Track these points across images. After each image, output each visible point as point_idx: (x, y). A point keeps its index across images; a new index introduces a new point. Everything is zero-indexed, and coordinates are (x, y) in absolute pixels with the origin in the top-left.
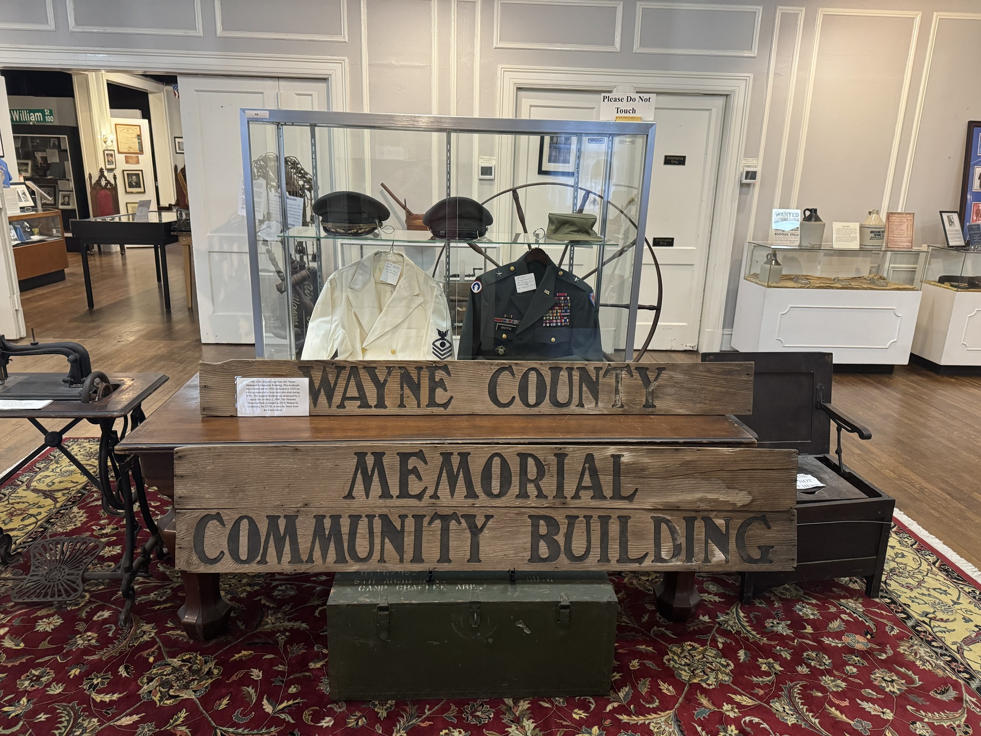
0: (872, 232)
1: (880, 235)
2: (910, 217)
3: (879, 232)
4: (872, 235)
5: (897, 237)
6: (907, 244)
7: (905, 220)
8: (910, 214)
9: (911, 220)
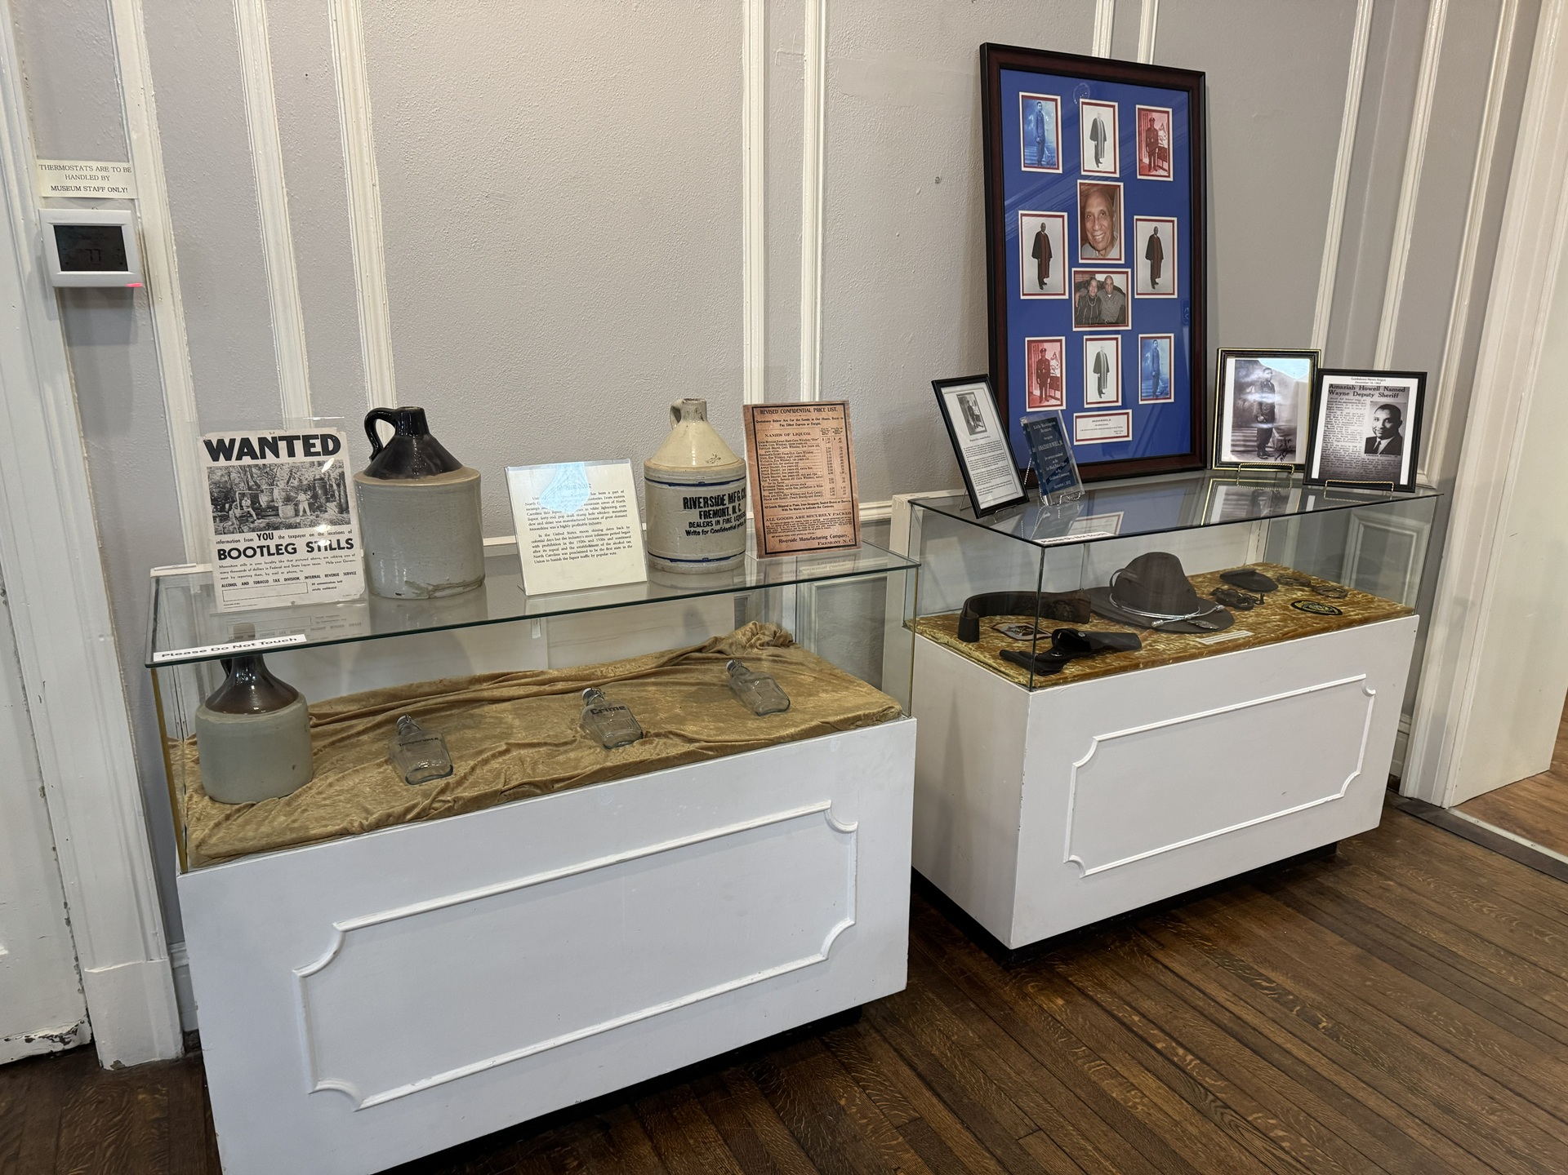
0: (689, 503)
1: (723, 512)
2: (831, 420)
3: (719, 500)
4: (694, 515)
5: (797, 508)
6: (837, 530)
7: (816, 433)
8: (832, 405)
9: (837, 431)
